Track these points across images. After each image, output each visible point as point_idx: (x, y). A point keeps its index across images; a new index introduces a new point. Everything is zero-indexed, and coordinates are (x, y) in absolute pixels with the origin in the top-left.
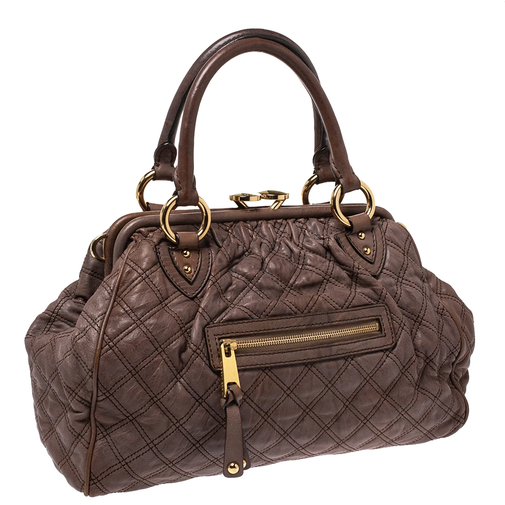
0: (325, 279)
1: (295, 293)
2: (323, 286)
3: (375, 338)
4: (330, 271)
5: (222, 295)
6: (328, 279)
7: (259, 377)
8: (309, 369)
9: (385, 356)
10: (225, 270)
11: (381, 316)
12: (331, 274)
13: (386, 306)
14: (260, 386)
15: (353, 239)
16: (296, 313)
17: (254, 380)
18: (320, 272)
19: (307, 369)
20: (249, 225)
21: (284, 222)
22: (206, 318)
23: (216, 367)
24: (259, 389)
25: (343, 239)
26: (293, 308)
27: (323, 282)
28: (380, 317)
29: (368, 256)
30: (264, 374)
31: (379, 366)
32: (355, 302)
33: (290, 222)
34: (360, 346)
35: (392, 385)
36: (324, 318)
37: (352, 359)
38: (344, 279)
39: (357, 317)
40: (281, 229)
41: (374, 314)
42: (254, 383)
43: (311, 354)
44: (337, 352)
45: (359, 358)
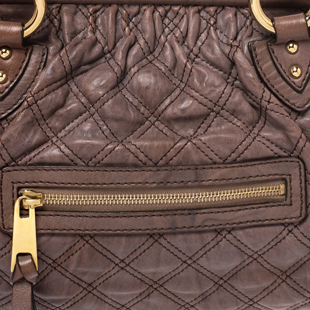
0: (213, 111)
1: (162, 127)
2: (208, 122)
3: (274, 206)
4: (222, 100)
5: (42, 122)
6: (217, 111)
7: (75, 245)
8: (157, 241)
9: (286, 232)
10: (59, 83)
11: (290, 175)
12: (225, 105)
13: (301, 163)
14: (76, 255)
15: (278, 51)
16: (145, 164)
17: (67, 247)
18: (205, 101)
19: (151, 241)
20: (124, 12)
21: (182, 11)
22: (4, 157)
23: (6, 227)
24: (74, 258)
25: (261, 50)
26: (141, 156)
27: (208, 115)
28: (288, 178)
29: (296, 81)
30: (82, 242)
31: (273, 243)
32: (248, 154)
33: (192, 10)
34: (244, 216)
35: (297, 266)
36: (190, 175)
37: (229, 232)
38: (244, 114)
39: (247, 176)
40: (176, 21)
41: (279, 172)
42: (67, 251)
43: (160, 222)
44: (203, 222)
45: (240, 232)
